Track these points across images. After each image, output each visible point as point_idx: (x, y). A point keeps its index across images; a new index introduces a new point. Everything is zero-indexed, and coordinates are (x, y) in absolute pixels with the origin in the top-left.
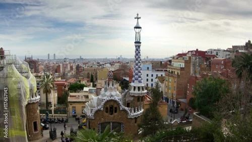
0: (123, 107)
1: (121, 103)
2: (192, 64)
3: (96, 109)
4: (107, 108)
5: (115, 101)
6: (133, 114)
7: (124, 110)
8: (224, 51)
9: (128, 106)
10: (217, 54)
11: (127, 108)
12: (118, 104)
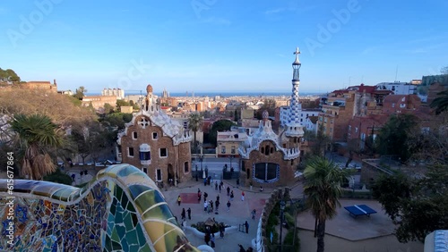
0: (279, 148)
1: (277, 143)
2: (355, 102)
3: (252, 149)
4: (263, 149)
5: (271, 141)
6: (289, 156)
7: (281, 151)
8: (407, 84)
9: (284, 146)
10: (393, 89)
11: (283, 149)
12: (275, 145)
